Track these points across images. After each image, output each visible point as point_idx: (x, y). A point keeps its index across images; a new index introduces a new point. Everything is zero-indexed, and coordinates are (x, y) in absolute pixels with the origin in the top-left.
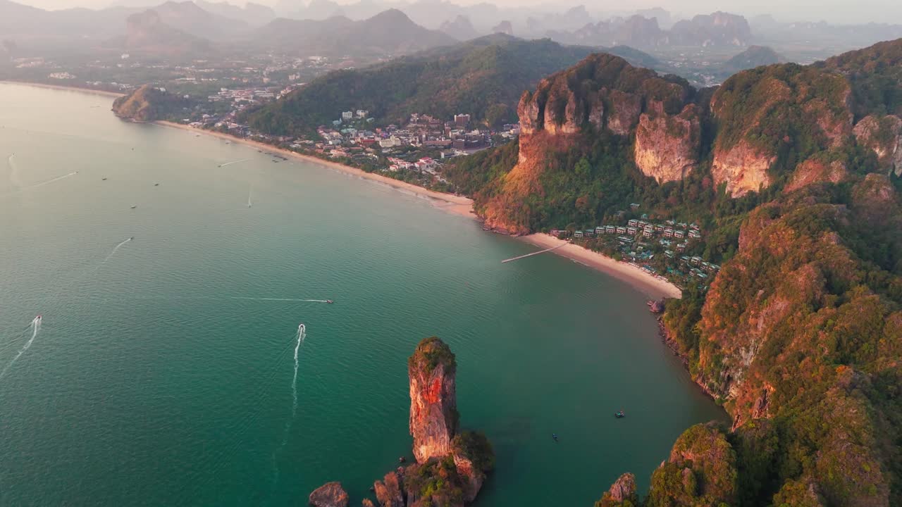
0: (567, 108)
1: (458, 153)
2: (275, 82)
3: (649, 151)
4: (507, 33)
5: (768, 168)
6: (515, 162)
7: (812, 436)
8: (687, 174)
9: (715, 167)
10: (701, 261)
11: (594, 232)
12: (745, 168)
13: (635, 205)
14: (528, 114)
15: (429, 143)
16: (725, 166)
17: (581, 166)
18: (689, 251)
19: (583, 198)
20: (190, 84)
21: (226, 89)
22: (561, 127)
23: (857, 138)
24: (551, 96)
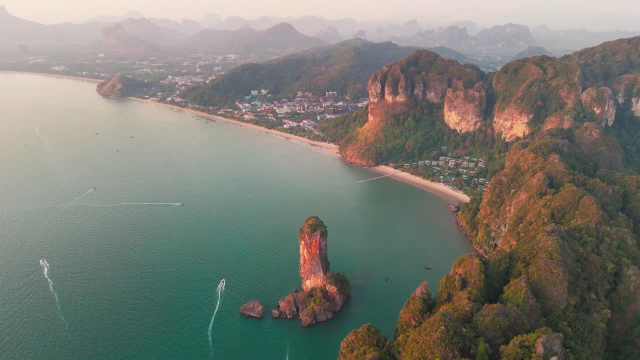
0: (400, 85)
1: (329, 117)
2: (204, 72)
3: (453, 112)
4: (363, 38)
5: (528, 121)
6: (366, 121)
7: (528, 258)
8: (477, 127)
9: (495, 122)
10: (485, 181)
11: (417, 164)
12: (514, 122)
13: (444, 148)
14: (374, 89)
15: (309, 110)
16: (501, 121)
17: (409, 122)
18: (478, 176)
19: (410, 142)
20: (146, 73)
21: (171, 77)
22: (396, 98)
23: (583, 102)
24: (389, 78)
